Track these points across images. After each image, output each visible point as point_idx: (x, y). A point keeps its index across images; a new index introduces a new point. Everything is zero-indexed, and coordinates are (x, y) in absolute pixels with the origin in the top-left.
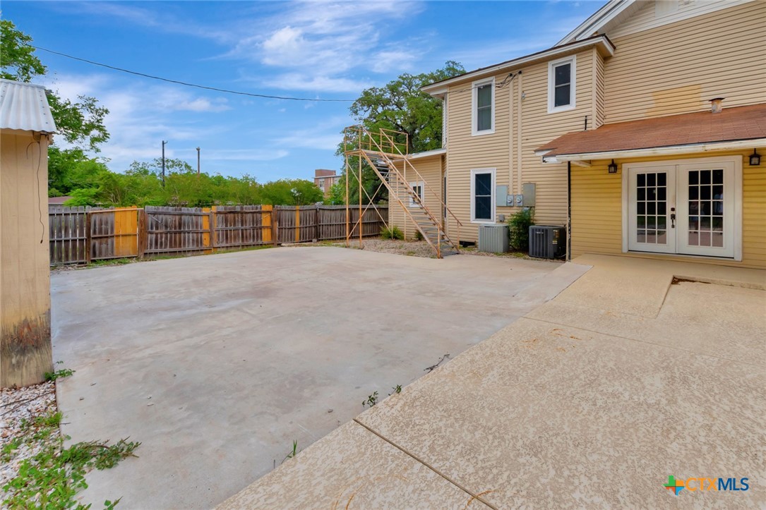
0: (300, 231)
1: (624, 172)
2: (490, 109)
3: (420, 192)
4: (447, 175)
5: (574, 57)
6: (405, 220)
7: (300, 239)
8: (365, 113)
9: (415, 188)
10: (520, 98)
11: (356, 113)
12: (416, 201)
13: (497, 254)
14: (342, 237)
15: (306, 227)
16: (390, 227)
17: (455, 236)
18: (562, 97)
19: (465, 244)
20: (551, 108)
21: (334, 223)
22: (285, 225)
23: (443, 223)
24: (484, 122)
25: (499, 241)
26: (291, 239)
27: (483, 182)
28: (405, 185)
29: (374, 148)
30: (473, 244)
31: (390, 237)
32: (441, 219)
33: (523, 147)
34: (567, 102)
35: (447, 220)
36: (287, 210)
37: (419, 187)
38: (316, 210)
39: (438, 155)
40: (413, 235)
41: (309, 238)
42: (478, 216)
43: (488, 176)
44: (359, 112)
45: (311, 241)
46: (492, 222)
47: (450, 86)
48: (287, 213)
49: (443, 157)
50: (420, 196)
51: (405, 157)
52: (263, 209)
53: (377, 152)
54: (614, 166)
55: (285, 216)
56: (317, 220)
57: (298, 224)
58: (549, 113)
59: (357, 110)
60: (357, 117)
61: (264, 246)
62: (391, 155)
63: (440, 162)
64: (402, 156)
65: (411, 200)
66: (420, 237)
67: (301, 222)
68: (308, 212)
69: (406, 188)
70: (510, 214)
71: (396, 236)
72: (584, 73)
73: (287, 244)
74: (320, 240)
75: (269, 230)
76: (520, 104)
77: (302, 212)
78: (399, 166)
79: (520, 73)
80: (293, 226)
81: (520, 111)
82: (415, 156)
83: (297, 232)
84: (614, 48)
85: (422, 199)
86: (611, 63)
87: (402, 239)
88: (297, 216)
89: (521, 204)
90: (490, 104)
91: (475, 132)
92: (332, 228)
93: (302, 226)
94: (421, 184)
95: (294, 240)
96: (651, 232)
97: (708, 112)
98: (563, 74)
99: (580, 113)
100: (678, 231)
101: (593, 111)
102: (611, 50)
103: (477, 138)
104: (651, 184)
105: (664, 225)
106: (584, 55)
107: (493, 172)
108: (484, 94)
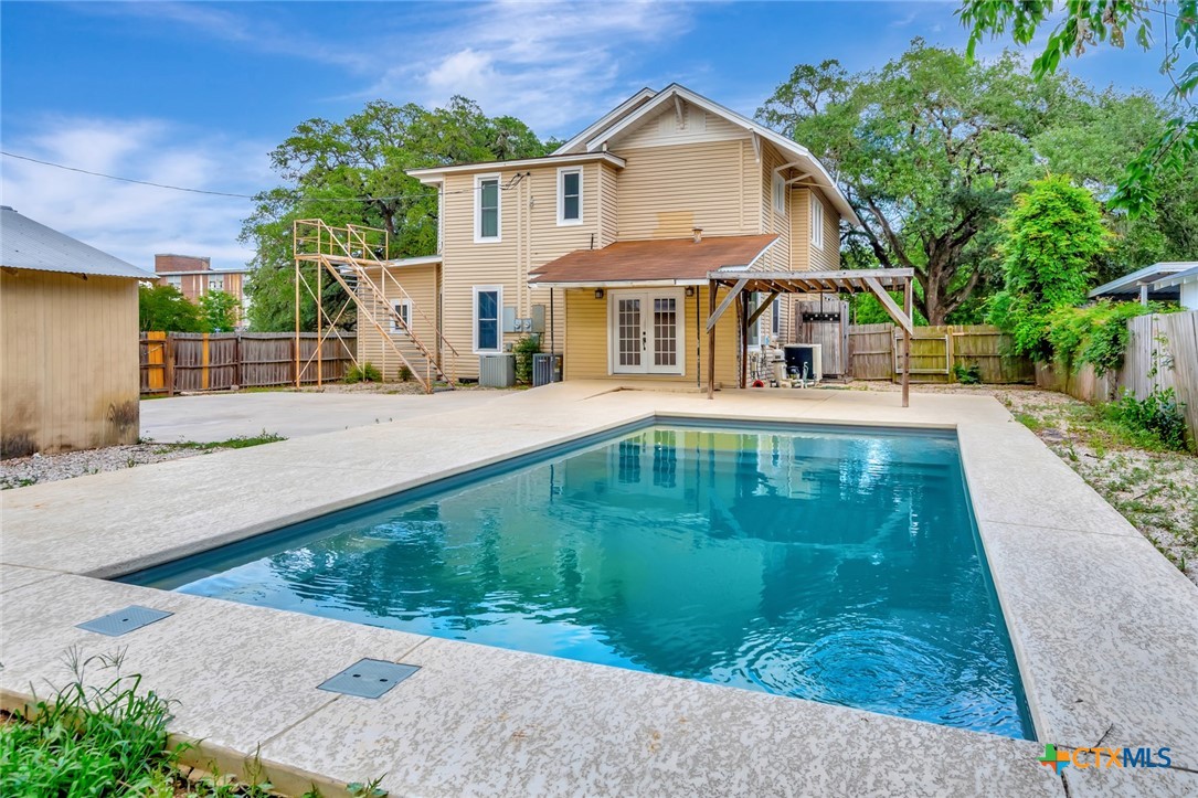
0: (210, 372)
1: (609, 298)
2: (496, 211)
3: (405, 313)
4: (444, 290)
5: (581, 167)
6: (384, 354)
7: (210, 385)
8: (302, 166)
9: (398, 308)
10: (528, 203)
11: (284, 162)
12: (400, 326)
13: (499, 388)
14: (278, 382)
15: (219, 367)
16: (361, 363)
17: (451, 371)
18: (571, 210)
19: (466, 382)
20: (561, 221)
21: (265, 361)
22: (186, 363)
23: (439, 356)
24: (489, 228)
25: (502, 374)
26: (195, 385)
27: (488, 303)
28: (385, 305)
29: (339, 251)
30: (476, 381)
31: (361, 379)
32: (435, 351)
33: (532, 262)
34: (575, 216)
35: (443, 352)
36: (189, 340)
37: (405, 307)
38: (237, 339)
39: (432, 264)
40: (396, 375)
41: (224, 384)
42: (482, 345)
43: (494, 295)
44: (289, 162)
45: (229, 389)
46: (499, 352)
47: (446, 174)
48: (189, 344)
49: (439, 266)
50: (405, 319)
51: (383, 263)
52: (149, 339)
53: (343, 258)
54: (601, 292)
55: (186, 349)
56: (237, 355)
57: (206, 363)
58: (558, 225)
59: (286, 160)
60: (287, 172)
61: (151, 395)
62: (363, 261)
63: (435, 273)
64: (377, 262)
65: (393, 324)
66: (406, 375)
67: (211, 360)
68: (222, 343)
69: (386, 309)
70: (515, 340)
71: (371, 376)
72: (594, 184)
73: (191, 393)
74: (241, 387)
75: (160, 372)
76: (528, 211)
77: (213, 343)
78: (375, 275)
79: (528, 174)
80: (199, 365)
81: (528, 219)
82: (397, 263)
83: (205, 375)
84: (625, 160)
85: (410, 324)
86: (628, 176)
87: (380, 380)
88: (205, 349)
89: (530, 330)
90: (496, 205)
91: (478, 239)
92: (263, 369)
93: (212, 365)
94: (408, 302)
95: (201, 387)
96: (630, 355)
97: (692, 241)
98: (571, 184)
99: (588, 230)
100: (648, 353)
101: (599, 229)
102: (620, 163)
103: (481, 246)
104: (629, 311)
105: (637, 349)
106: (591, 167)
107: (499, 289)
108: (489, 188)
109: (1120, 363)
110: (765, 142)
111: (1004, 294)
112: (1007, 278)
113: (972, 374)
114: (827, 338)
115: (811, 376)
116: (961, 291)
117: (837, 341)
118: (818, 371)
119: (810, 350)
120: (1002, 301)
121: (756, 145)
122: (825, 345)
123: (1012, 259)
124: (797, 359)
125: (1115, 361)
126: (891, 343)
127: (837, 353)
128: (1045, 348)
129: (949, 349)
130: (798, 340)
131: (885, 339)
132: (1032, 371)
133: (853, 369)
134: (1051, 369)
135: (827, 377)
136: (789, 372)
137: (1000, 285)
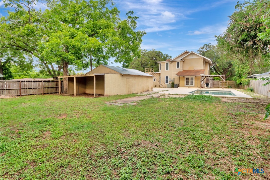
4: (161, 76)
5: (179, 61)
10: (173, 66)
13: (170, 88)
18: (178, 67)
20: (177, 68)
24: (167, 68)
25: (170, 86)
27: (167, 77)
34: (179, 67)
42: (166, 83)
46: (169, 84)
49: (160, 73)
54: (184, 77)
70: (171, 82)
72: (181, 64)
79: (173, 62)
81: (173, 68)
82: (155, 73)
86: (184, 62)
89: (173, 81)
90: (168, 66)
96: (187, 84)
97: (194, 70)
98: (178, 63)
99: (180, 69)
100: (190, 84)
101: (182, 69)
102: (184, 61)
103: (166, 71)
104: (187, 79)
105: (188, 83)
106: (181, 61)
107: (169, 76)
108: (167, 64)
109: (249, 85)
110: (204, 58)
111: (235, 77)
112: (236, 75)
113: (230, 87)
114: (211, 82)
115: (209, 87)
116: (228, 75)
117: (212, 83)
118: (210, 86)
119: (209, 84)
120: (235, 78)
121: (203, 58)
122: (210, 83)
123: (237, 72)
124: (207, 85)
125: (248, 85)
126: (219, 83)
127: (212, 84)
128: (241, 84)
129: (227, 84)
130: (207, 82)
131: (218, 82)
132: (239, 87)
133: (213, 86)
134: (241, 86)
135: (211, 87)
136: (206, 86)
137: (235, 75)
